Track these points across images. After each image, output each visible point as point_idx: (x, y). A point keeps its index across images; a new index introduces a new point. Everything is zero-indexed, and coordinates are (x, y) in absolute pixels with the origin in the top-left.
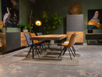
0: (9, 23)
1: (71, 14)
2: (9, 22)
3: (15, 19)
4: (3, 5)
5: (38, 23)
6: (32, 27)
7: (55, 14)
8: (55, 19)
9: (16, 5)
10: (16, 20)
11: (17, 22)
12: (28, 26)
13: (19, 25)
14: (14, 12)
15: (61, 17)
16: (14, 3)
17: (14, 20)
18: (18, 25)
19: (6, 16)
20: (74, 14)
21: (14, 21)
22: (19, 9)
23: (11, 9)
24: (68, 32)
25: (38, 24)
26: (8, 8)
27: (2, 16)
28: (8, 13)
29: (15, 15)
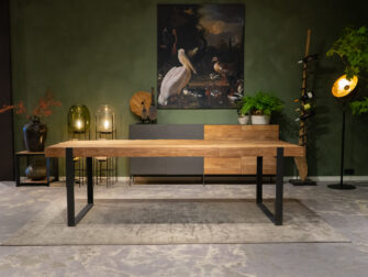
0: (185, 96)
2: (185, 92)
3: (218, 79)
4: (163, 46)
10: (224, 83)
13: (238, 101)
14: (215, 59)
16: (216, 29)
17: (211, 84)
18: (233, 98)
19: (174, 76)
23: (195, 50)
26: (181, 51)
27: (158, 76)
28: (179, 65)
29: (216, 66)
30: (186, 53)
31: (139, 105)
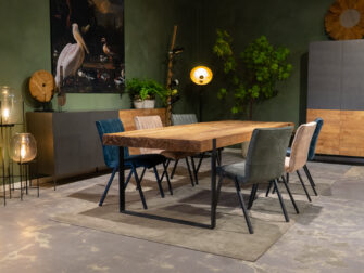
0: (80, 78)
1: (331, 39)
2: (80, 74)
3: (106, 62)
4: (57, 16)
5: (201, 75)
6: (175, 91)
7: (259, 41)
8: (256, 61)
9: (108, 14)
10: (109, 66)
11: (116, 74)
12: (152, 86)
13: (122, 85)
14: (104, 40)
15: (287, 51)
16: (104, 8)
17: (102, 66)
18: (118, 82)
20: (343, 38)
21: (103, 71)
22: (123, 27)
23: (87, 28)
24: (314, 111)
25: (202, 77)
26: (75, 26)
27: (52, 53)
28: (74, 42)
29: (105, 48)
30: (80, 29)
31: (40, 87)
